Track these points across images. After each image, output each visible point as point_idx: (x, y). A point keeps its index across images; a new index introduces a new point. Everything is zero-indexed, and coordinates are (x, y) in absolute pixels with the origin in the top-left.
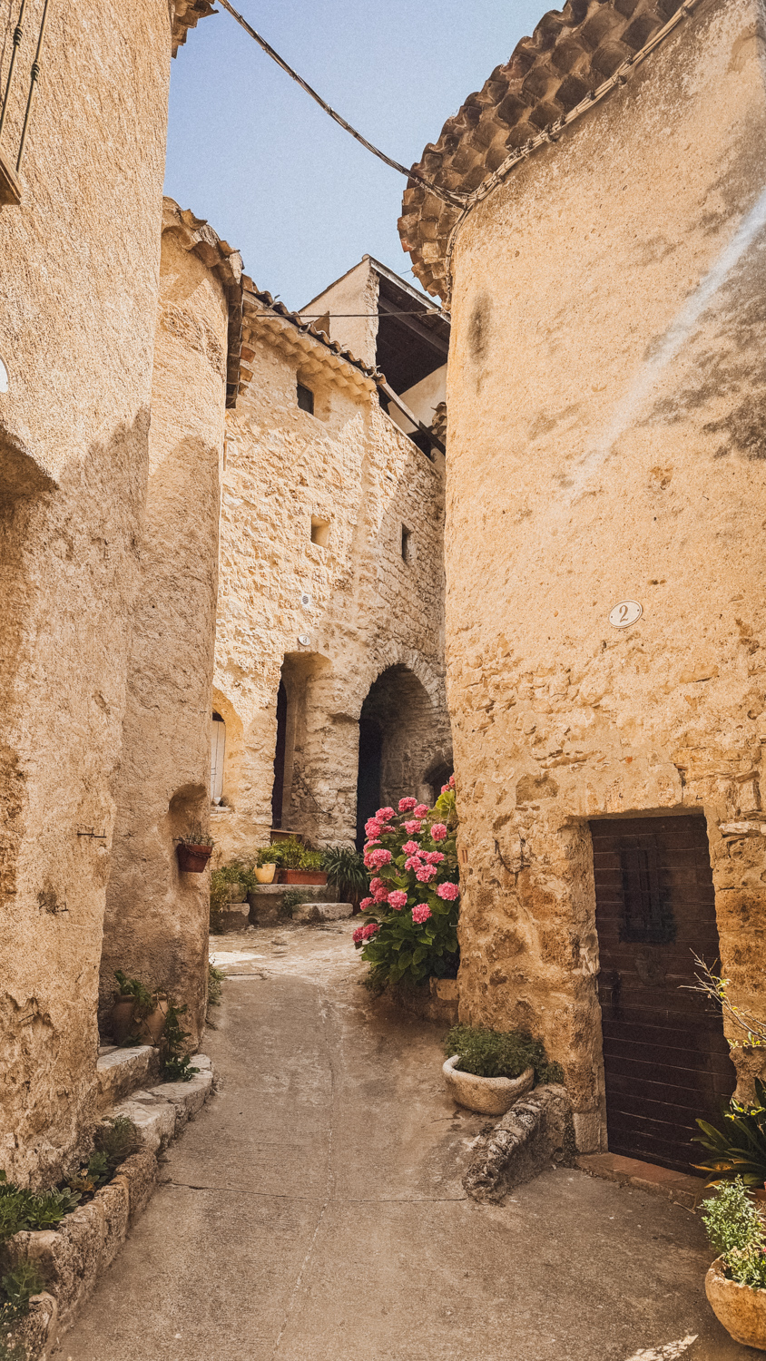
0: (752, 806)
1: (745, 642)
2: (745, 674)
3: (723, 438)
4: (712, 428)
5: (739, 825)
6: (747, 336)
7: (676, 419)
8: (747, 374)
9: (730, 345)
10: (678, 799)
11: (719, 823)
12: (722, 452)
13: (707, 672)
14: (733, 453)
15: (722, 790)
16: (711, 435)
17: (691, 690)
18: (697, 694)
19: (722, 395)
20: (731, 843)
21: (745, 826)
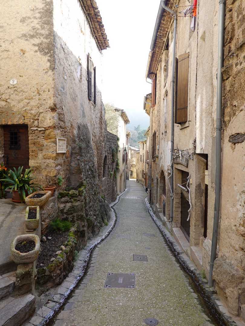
0: (37, 125)
1: (38, 93)
2: (38, 100)
3: (37, 48)
4: (34, 45)
5: (34, 128)
6: (43, 27)
7: (27, 40)
8: (43, 36)
9: (39, 27)
10: (23, 123)
11: (31, 128)
12: (36, 51)
13: (30, 98)
14: (38, 52)
15: (32, 121)
16: (34, 47)
17: (27, 101)
18: (28, 102)
19: (37, 38)
20: (33, 131)
21: (35, 129)
